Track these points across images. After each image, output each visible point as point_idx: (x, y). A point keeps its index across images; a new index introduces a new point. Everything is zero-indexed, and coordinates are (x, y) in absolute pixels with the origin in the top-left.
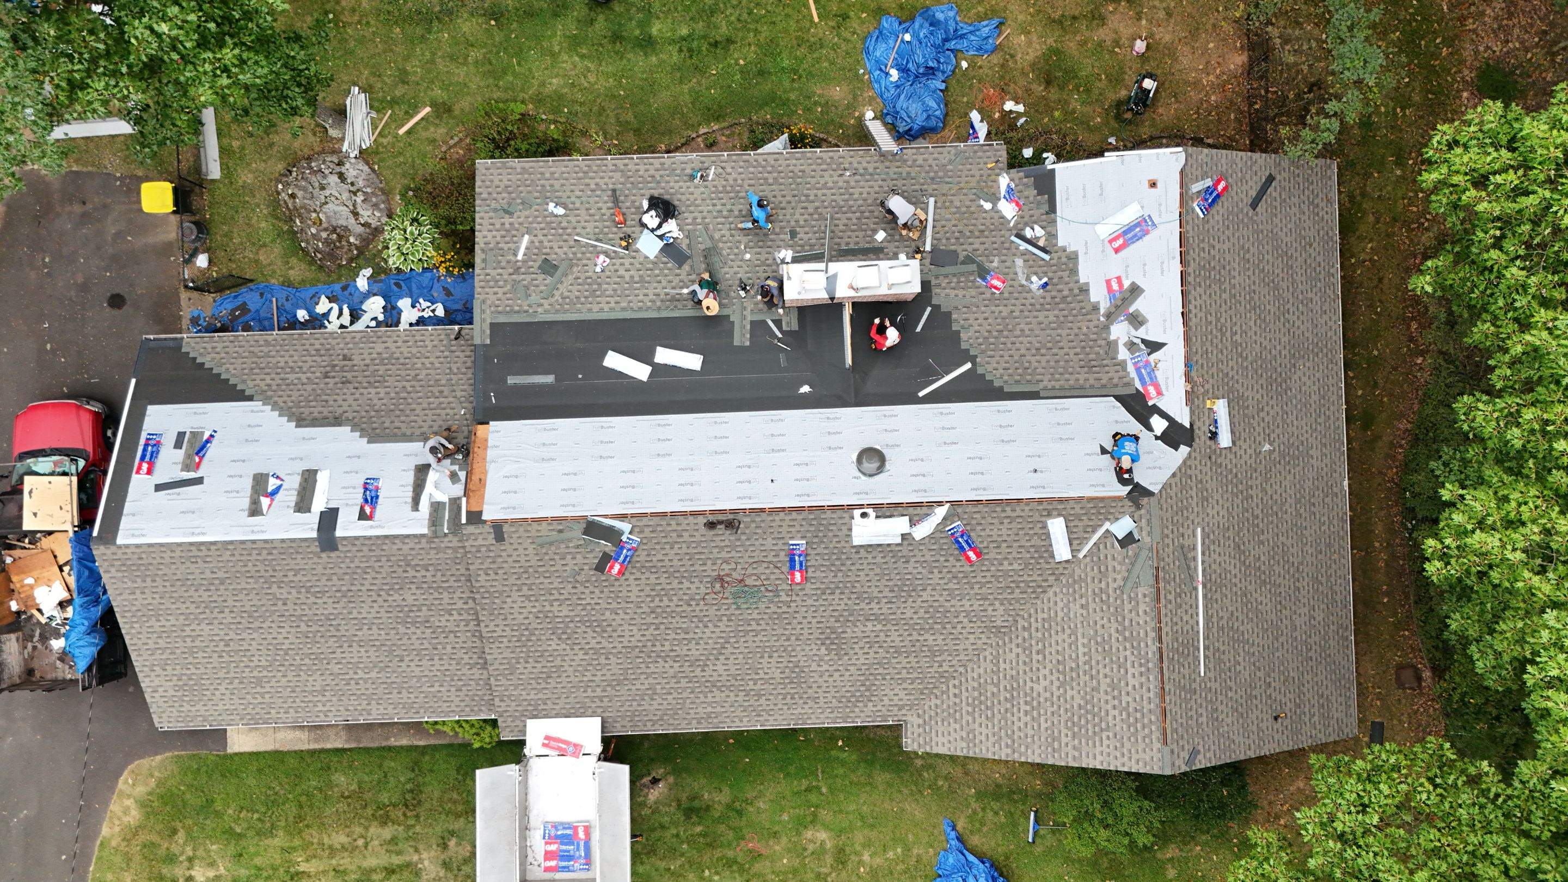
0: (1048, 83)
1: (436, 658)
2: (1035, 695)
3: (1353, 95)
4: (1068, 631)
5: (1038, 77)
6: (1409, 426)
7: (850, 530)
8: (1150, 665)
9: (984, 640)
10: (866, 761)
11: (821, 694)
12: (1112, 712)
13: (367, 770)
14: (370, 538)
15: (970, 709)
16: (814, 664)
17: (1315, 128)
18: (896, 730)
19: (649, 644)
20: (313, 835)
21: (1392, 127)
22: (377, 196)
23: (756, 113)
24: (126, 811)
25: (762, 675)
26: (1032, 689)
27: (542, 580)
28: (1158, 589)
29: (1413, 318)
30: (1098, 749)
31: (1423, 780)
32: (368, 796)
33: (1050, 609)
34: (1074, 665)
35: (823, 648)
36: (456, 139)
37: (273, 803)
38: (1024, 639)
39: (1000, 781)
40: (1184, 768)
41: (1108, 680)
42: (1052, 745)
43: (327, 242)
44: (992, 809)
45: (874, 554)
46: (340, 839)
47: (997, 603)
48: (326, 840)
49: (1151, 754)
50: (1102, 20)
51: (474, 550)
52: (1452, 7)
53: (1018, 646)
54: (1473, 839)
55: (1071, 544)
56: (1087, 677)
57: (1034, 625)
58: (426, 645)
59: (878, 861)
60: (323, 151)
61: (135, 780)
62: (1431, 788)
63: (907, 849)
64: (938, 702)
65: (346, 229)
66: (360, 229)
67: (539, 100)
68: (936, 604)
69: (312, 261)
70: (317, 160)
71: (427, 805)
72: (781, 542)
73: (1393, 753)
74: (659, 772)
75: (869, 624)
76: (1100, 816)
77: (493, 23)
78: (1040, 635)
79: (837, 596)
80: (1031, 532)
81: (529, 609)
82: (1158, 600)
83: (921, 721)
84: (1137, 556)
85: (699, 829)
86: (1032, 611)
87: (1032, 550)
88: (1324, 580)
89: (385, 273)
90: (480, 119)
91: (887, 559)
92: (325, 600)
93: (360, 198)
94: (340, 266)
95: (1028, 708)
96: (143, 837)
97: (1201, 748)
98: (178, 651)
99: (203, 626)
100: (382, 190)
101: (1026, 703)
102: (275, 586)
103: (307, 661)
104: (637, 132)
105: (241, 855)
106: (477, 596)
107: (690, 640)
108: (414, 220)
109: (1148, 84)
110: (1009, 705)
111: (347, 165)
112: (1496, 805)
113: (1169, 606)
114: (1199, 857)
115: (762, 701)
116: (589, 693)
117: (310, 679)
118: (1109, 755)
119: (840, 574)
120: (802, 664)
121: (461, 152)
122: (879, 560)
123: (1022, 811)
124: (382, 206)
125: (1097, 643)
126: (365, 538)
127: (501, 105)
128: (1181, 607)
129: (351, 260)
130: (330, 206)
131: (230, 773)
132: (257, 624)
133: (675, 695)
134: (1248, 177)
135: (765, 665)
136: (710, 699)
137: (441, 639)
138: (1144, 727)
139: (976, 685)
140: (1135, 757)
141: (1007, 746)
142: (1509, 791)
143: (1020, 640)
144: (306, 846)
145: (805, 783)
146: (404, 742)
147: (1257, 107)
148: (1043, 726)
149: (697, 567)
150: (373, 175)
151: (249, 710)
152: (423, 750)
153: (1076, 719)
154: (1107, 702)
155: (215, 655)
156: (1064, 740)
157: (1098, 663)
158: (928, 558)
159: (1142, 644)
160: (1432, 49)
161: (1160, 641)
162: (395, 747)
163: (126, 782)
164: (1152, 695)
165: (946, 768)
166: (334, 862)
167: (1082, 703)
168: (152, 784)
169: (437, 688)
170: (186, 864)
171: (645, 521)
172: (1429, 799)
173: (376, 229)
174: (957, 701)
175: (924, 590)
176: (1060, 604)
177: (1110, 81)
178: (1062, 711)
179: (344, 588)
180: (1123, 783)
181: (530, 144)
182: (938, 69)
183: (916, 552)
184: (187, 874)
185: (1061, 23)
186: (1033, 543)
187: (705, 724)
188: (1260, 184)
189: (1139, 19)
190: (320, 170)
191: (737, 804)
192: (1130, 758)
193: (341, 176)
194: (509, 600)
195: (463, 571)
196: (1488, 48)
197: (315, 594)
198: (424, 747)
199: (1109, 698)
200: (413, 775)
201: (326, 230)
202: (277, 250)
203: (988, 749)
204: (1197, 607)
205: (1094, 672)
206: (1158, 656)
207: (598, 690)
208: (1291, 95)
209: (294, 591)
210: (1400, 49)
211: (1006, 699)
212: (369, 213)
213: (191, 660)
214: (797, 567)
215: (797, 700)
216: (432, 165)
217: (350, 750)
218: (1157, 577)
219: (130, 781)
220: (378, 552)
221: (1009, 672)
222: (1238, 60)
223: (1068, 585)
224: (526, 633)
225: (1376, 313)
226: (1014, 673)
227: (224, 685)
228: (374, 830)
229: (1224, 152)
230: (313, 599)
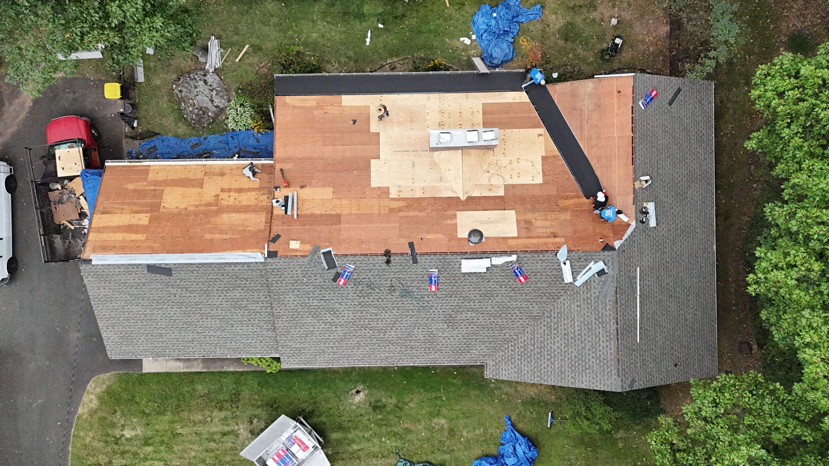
0: (566, 40)
1: (250, 325)
2: (552, 350)
3: (723, 48)
4: (570, 319)
5: (561, 36)
6: (749, 219)
7: (461, 265)
8: (612, 336)
9: (527, 322)
10: (466, 384)
11: (444, 348)
12: (592, 360)
13: (213, 383)
14: (219, 264)
15: (519, 357)
16: (440, 333)
17: (702, 65)
18: (481, 367)
19: (358, 321)
20: (185, 415)
21: (743, 65)
22: (223, 92)
23: (416, 52)
24: (91, 401)
25: (414, 338)
26: (551, 347)
27: (304, 287)
28: (617, 298)
29: (752, 164)
30: (584, 378)
31: (747, 392)
32: (212, 396)
33: (561, 307)
34: (573, 336)
35: (445, 325)
36: (263, 64)
37: (165, 398)
38: (548, 322)
39: (534, 396)
40: (628, 389)
41: (590, 343)
42: (560, 376)
43: (197, 115)
44: (530, 411)
45: (472, 277)
46: (199, 417)
47: (534, 304)
48: (191, 418)
49: (611, 381)
50: (595, 8)
51: (271, 271)
52: (776, 3)
53: (544, 326)
54: (770, 420)
55: (573, 274)
56: (579, 342)
57: (553, 315)
58: (245, 319)
59: (471, 435)
60: (196, 69)
61: (96, 386)
62: (750, 395)
63: (486, 429)
64: (503, 353)
65: (207, 108)
66: (214, 109)
67: (306, 44)
68: (503, 304)
69: (190, 125)
70: (193, 73)
71: (243, 402)
72: (425, 270)
73: (732, 378)
74: (360, 387)
75: (469, 313)
76: (584, 414)
77: (283, 4)
78: (556, 320)
79: (453, 298)
80: (553, 268)
81: (298, 301)
82: (617, 303)
83: (494, 363)
84: (606, 281)
85: (380, 417)
86: (552, 308)
87: (553, 277)
88: (702, 296)
89: (226, 131)
90: (276, 53)
91: (479, 280)
92: (195, 294)
93: (214, 93)
94: (204, 127)
95: (549, 357)
96: (100, 414)
97: (636, 379)
98: (121, 319)
99: (134, 306)
100: (225, 89)
101: (548, 355)
102: (170, 287)
103: (185, 326)
104: (356, 61)
105: (148, 424)
106: (272, 294)
107: (378, 319)
108: (242, 105)
109: (618, 41)
110: (539, 356)
111: (208, 76)
112: (783, 405)
113: (622, 307)
114: (634, 437)
115: (414, 351)
116: (327, 345)
117: (187, 335)
118: (590, 381)
119: (455, 287)
120: (434, 332)
121: (266, 70)
122: (475, 280)
123: (545, 412)
124: (225, 97)
125: (585, 325)
126: (216, 264)
127: (287, 47)
128: (628, 307)
129: (209, 124)
130: (199, 96)
131: (144, 382)
132: (160, 306)
133: (370, 347)
134: (668, 89)
135: (416, 333)
136: (387, 349)
137: (253, 316)
138: (608, 367)
139: (522, 345)
140: (603, 382)
141: (538, 376)
142: (789, 398)
143: (545, 323)
144: (181, 421)
145: (434, 395)
146: (232, 369)
147: (674, 53)
148: (557, 366)
149: (382, 282)
150: (221, 82)
151: (155, 350)
152: (241, 373)
153: (573, 363)
154: (589, 355)
155: (139, 322)
156: (567, 373)
157: (585, 335)
158: (499, 280)
159: (608, 326)
160: (765, 25)
161: (617, 324)
162: (227, 372)
163: (91, 386)
164: (612, 351)
165: (506, 389)
166: (195, 429)
167: (577, 355)
168: (105, 387)
169: (250, 341)
170: (121, 428)
171: (357, 258)
172: (749, 401)
173: (222, 109)
174: (513, 353)
175: (497, 296)
176: (566, 305)
177: (598, 39)
178: (566, 359)
179: (205, 289)
180: (597, 397)
181: (301, 67)
182: (510, 31)
183: (494, 276)
184: (121, 433)
185: (573, 9)
186: (553, 273)
187: (385, 362)
188: (674, 93)
189: (614, 8)
190: (195, 78)
191: (400, 404)
192: (600, 383)
193: (205, 82)
194: (288, 296)
195: (265, 281)
196: (794, 25)
197: (190, 292)
198: (242, 372)
199: (591, 352)
200: (235, 386)
201: (197, 109)
202: (171, 118)
203: (529, 379)
204: (636, 308)
205: (583, 340)
206: (616, 332)
207: (331, 343)
208: (691, 47)
209: (179, 290)
210: (748, 25)
211: (538, 352)
212: (219, 100)
213: (127, 323)
214: (433, 283)
215: (432, 351)
216: (251, 77)
217: (204, 372)
218: (616, 291)
219: (93, 386)
220: (222, 271)
221: (540, 339)
222: (665, 29)
223: (571, 295)
224: (296, 314)
225: (733, 161)
226: (542, 339)
227: (144, 337)
228: (216, 413)
229: (656, 76)
230: (189, 294)
